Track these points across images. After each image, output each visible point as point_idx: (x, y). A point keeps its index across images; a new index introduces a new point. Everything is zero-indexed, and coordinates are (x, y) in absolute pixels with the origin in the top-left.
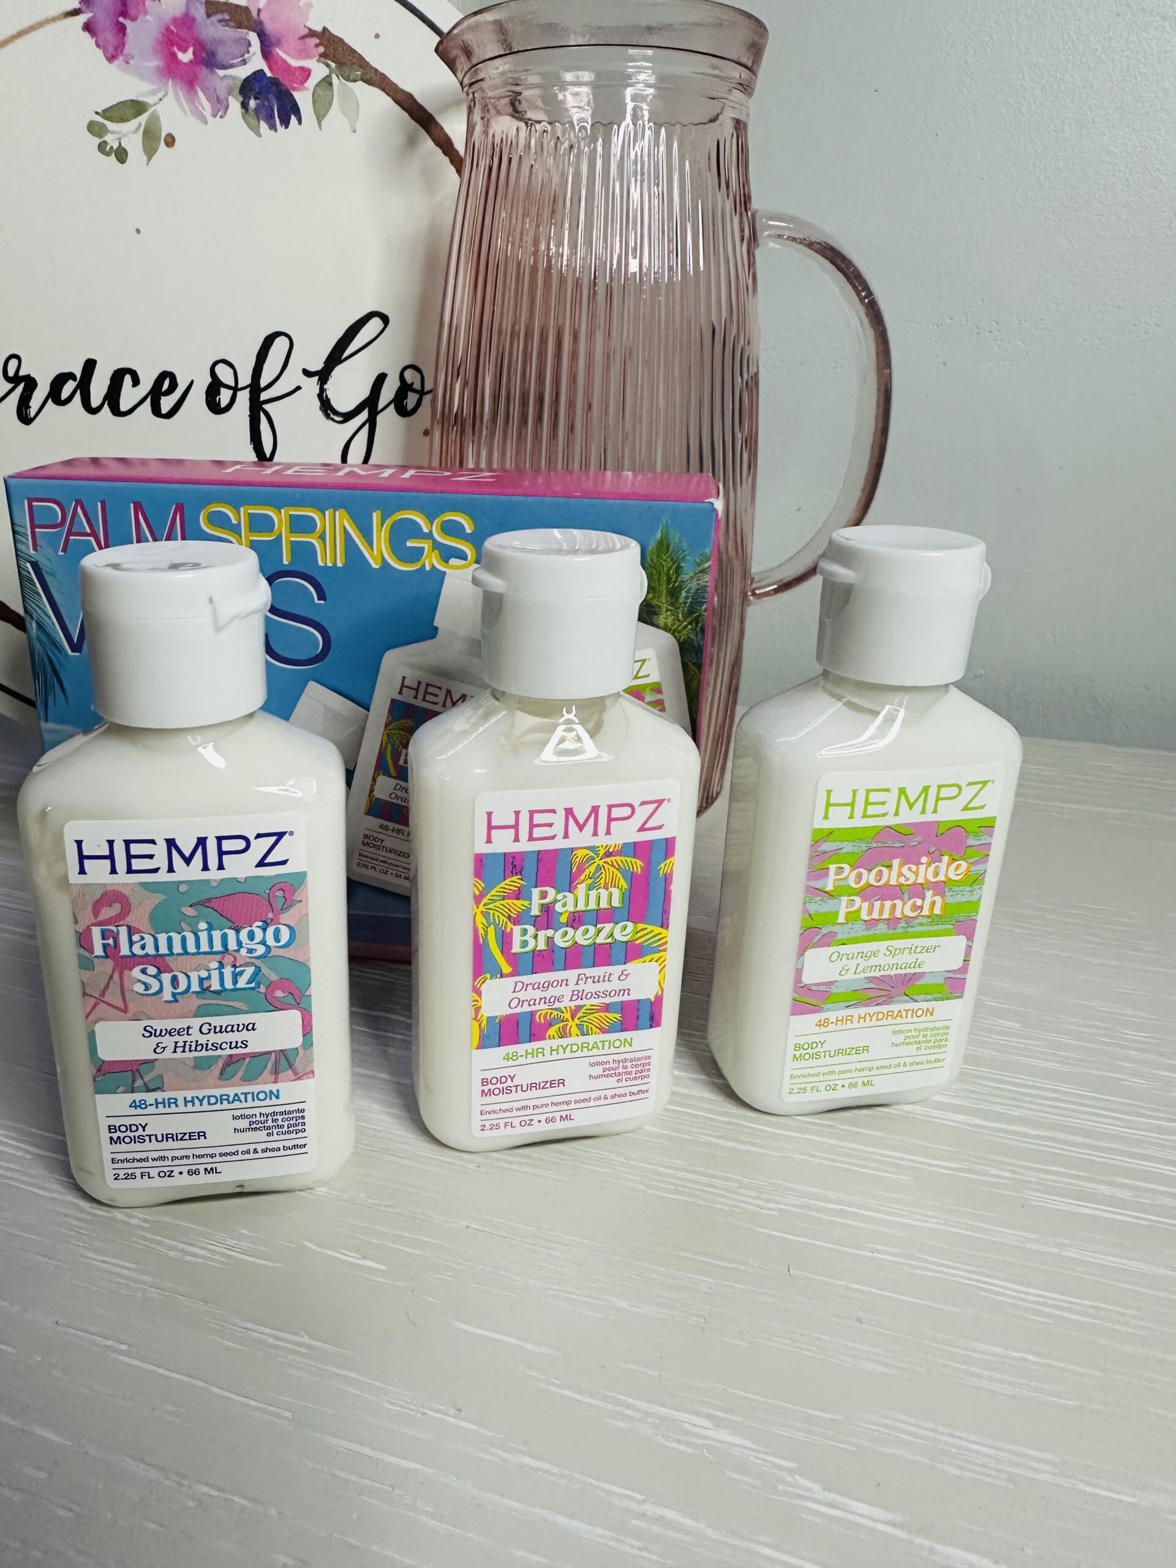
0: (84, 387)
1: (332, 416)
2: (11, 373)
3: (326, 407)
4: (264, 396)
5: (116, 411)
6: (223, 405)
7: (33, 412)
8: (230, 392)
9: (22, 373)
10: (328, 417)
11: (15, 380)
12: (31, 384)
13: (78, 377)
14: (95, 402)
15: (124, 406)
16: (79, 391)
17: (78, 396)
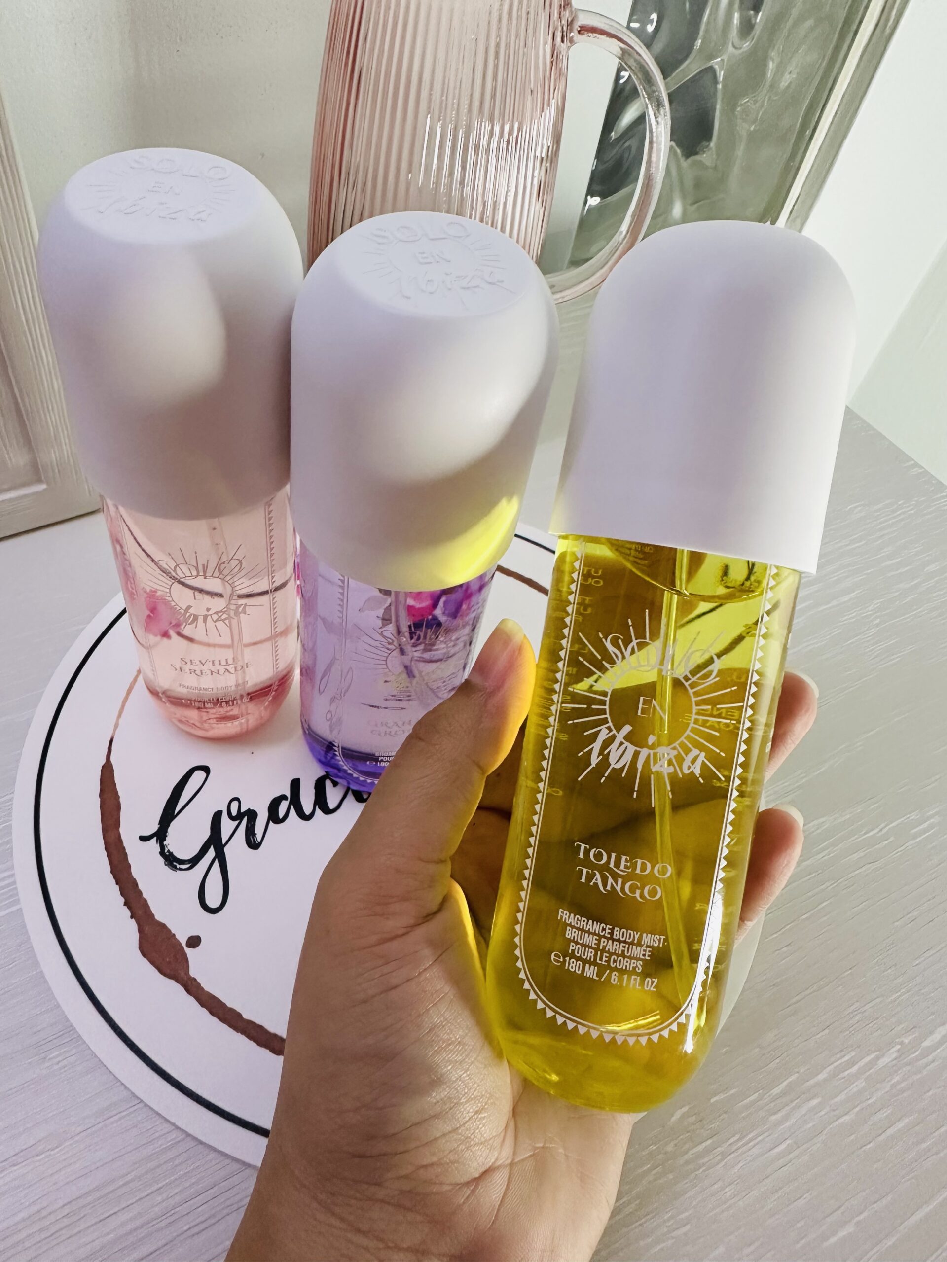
0: (295, 801)
2: (234, 812)
5: (327, 811)
7: (259, 837)
9: (243, 810)
11: (239, 817)
12: (252, 815)
13: (288, 795)
14: (307, 810)
15: (332, 805)
16: (292, 807)
17: (292, 810)
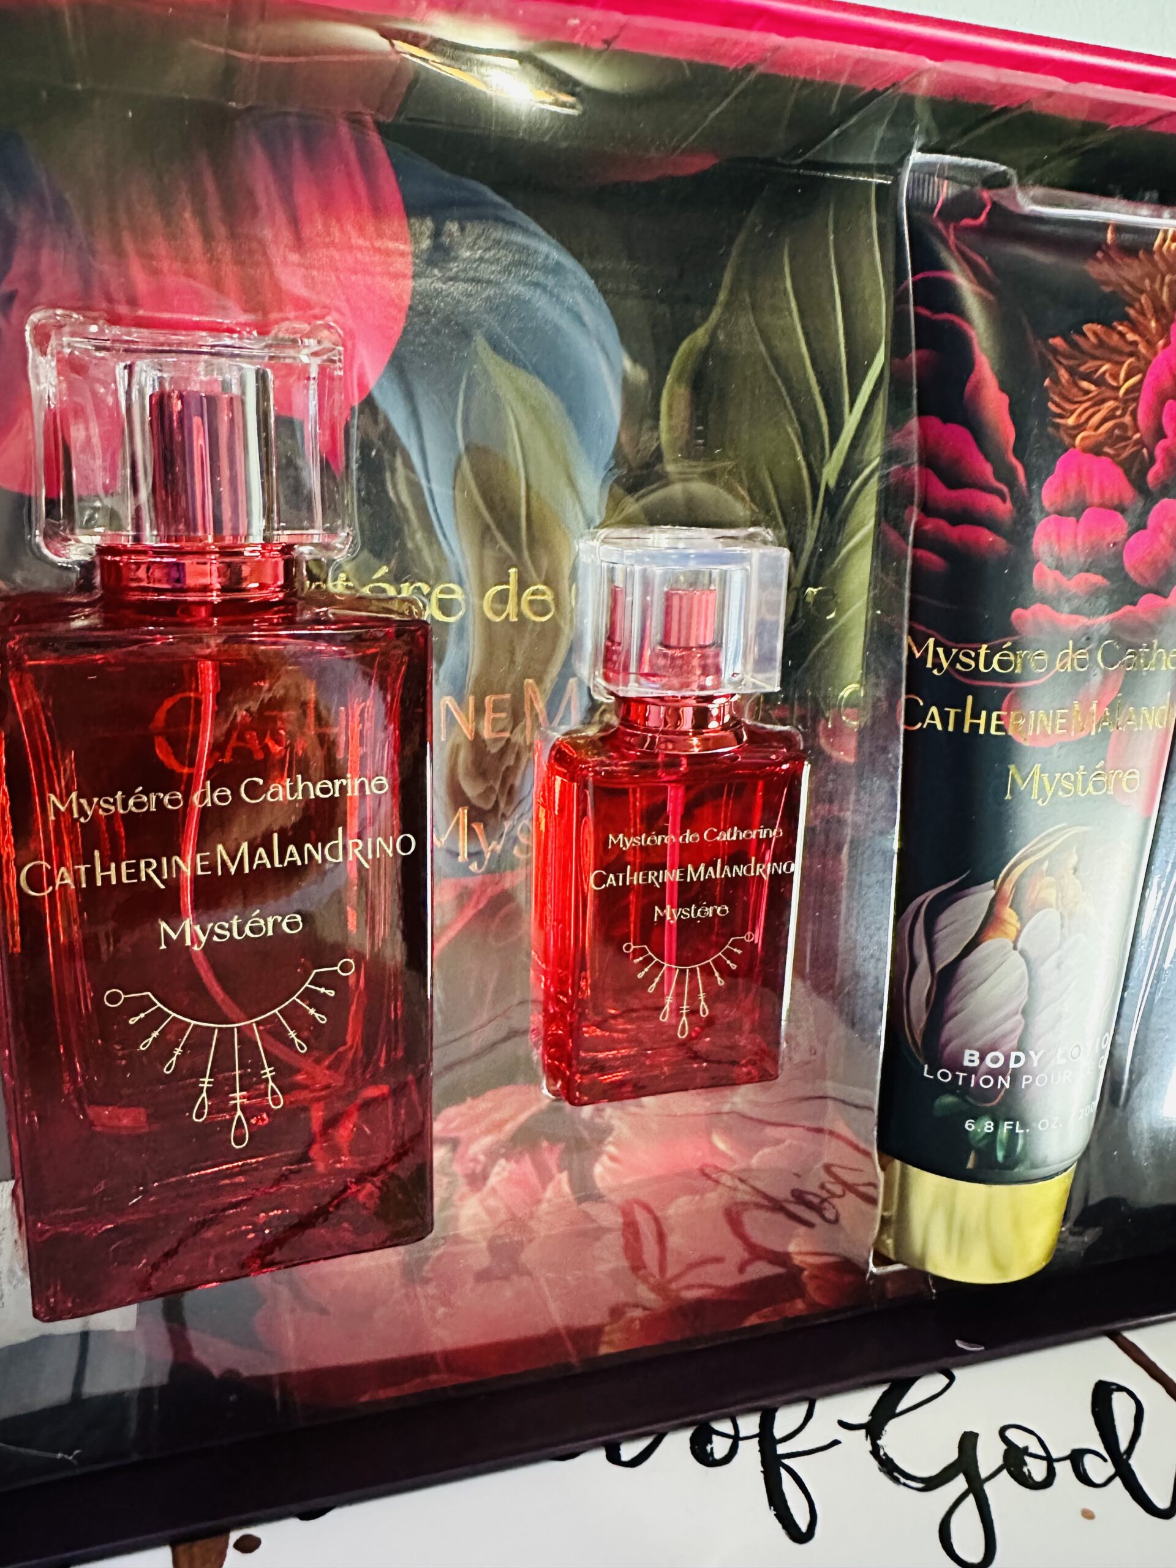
1: (902, 1480)
3: (888, 1467)
4: (781, 1449)
6: (719, 1454)
8: (729, 1442)
10: (896, 1481)
